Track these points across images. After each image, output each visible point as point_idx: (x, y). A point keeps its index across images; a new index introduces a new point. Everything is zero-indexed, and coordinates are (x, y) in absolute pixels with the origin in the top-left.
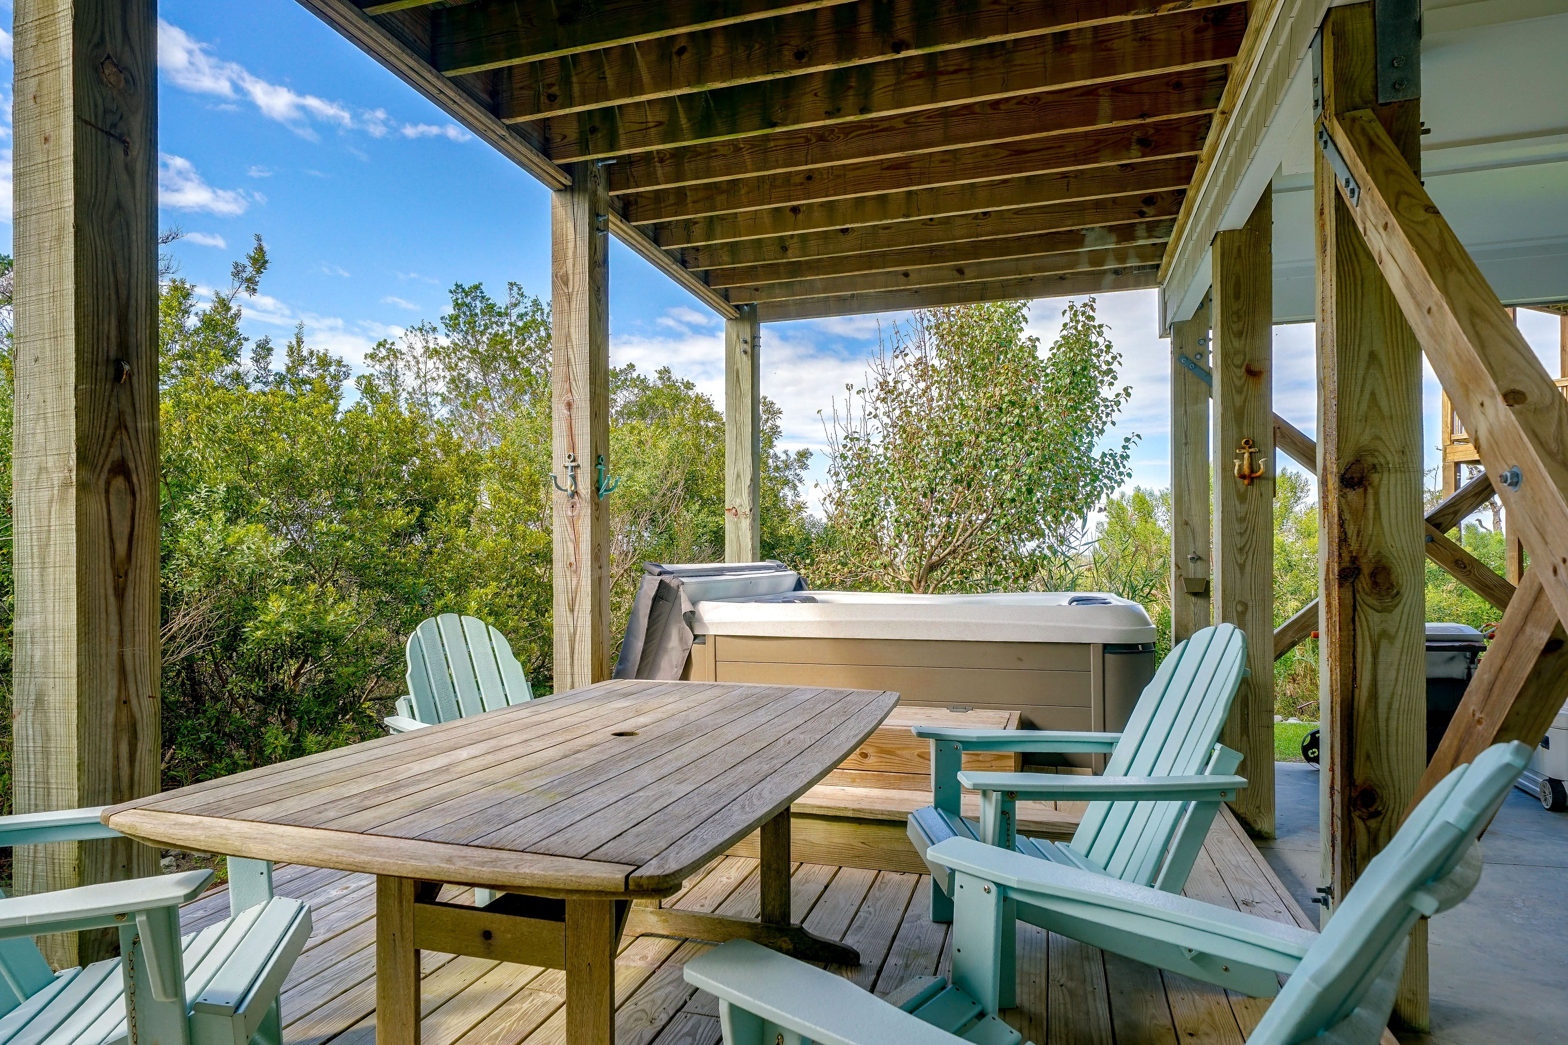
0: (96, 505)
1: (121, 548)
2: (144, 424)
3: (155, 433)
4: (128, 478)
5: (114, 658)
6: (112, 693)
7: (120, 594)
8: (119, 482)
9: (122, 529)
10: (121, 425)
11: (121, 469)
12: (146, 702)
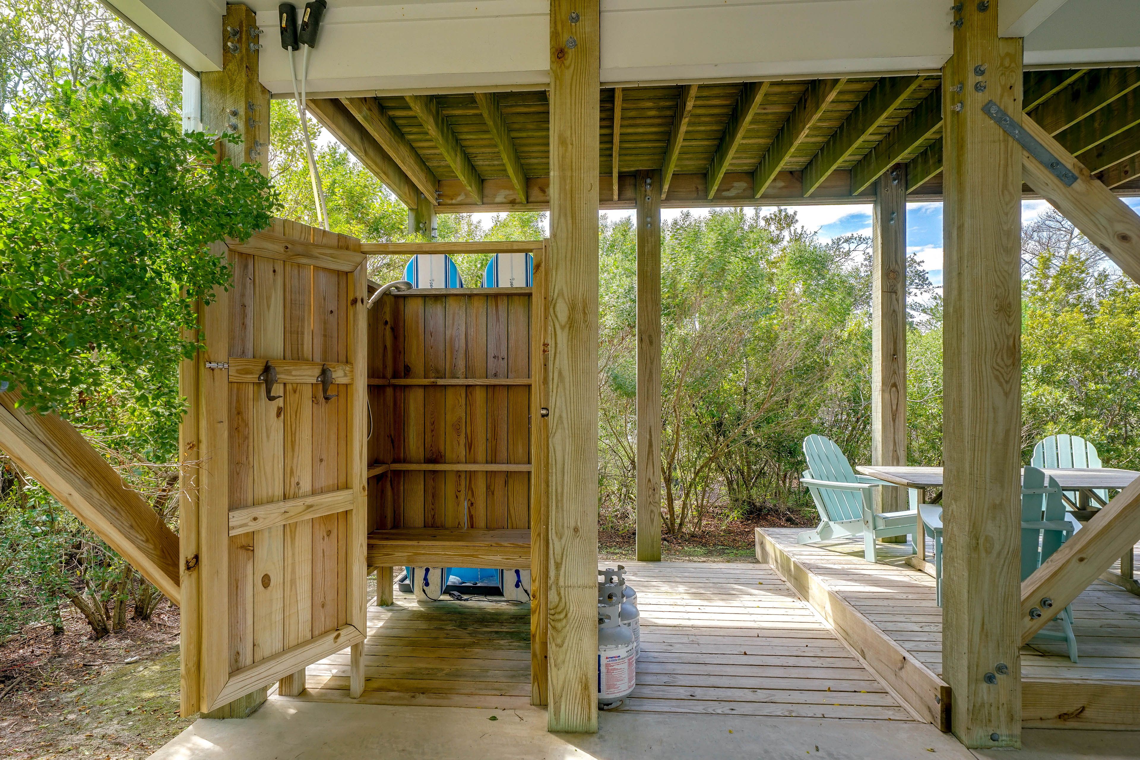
0: (887, 396)
1: (894, 407)
2: (901, 371)
3: (905, 374)
4: (896, 387)
5: (892, 438)
6: (891, 448)
7: (894, 420)
8: (894, 389)
9: (895, 402)
10: (895, 373)
11: (895, 385)
12: (902, 452)
